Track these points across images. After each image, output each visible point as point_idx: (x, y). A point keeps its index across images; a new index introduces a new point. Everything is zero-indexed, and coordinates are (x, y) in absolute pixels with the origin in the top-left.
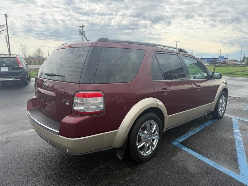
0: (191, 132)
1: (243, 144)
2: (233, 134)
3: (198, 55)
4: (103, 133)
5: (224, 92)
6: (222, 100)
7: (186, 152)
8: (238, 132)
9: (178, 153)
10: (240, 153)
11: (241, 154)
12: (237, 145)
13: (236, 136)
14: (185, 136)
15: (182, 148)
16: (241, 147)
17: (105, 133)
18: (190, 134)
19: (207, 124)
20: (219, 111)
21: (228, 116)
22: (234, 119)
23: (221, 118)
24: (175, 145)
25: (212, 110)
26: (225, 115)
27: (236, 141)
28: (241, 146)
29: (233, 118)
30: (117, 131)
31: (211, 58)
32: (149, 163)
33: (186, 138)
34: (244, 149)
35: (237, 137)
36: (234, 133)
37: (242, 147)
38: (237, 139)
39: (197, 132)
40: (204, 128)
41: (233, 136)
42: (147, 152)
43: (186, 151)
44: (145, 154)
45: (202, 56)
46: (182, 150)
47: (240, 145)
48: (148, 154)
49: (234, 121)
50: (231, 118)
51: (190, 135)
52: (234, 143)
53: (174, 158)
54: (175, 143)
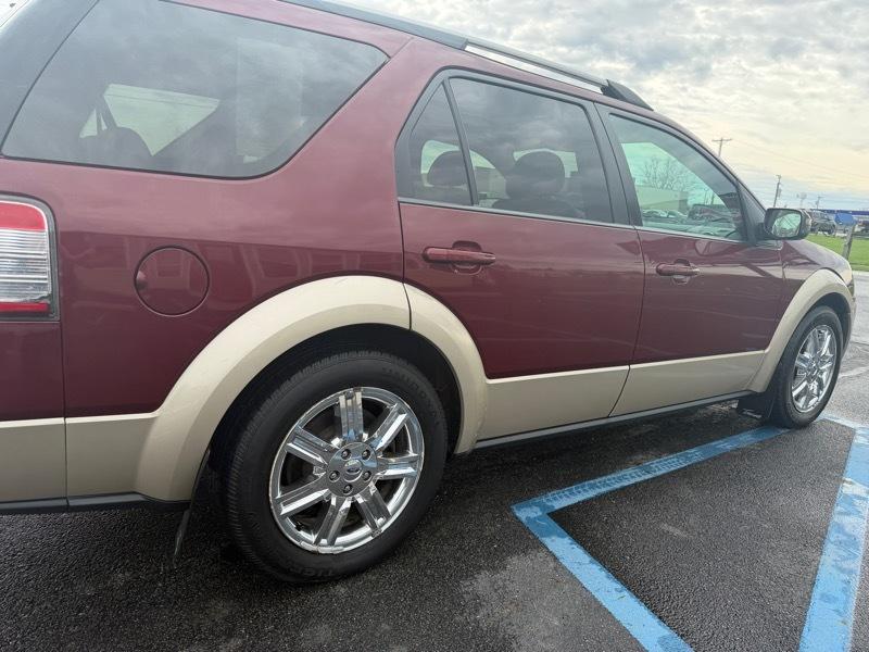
0: (629, 471)
1: (861, 558)
2: (832, 501)
3: (804, 197)
4: (60, 421)
5: (828, 311)
6: (817, 349)
7: (556, 559)
8: (859, 498)
9: (514, 562)
10: (826, 598)
11: (832, 607)
12: (830, 557)
13: (840, 513)
14: (592, 487)
15: (547, 541)
16: (842, 570)
17: (70, 420)
18: (620, 479)
19: (725, 445)
20: (795, 394)
21: (843, 421)
22: (863, 435)
23: (805, 425)
24: (523, 519)
25: (759, 385)
26: (825, 414)
27: (833, 536)
28: (845, 565)
29: (859, 432)
30: (153, 420)
31: (855, 213)
32: (342, 590)
33: (591, 494)
34: (856, 583)
35: (846, 520)
36: (839, 498)
37: (850, 572)
38: (840, 529)
39: (659, 473)
40: (706, 461)
41: (829, 511)
42: (340, 540)
43: (558, 554)
44: (332, 543)
45: (817, 203)
46: (541, 546)
47: (845, 559)
48: (346, 549)
49: (859, 446)
50: (853, 432)
51: (618, 486)
52: (819, 546)
53: (482, 583)
54: (527, 513)
